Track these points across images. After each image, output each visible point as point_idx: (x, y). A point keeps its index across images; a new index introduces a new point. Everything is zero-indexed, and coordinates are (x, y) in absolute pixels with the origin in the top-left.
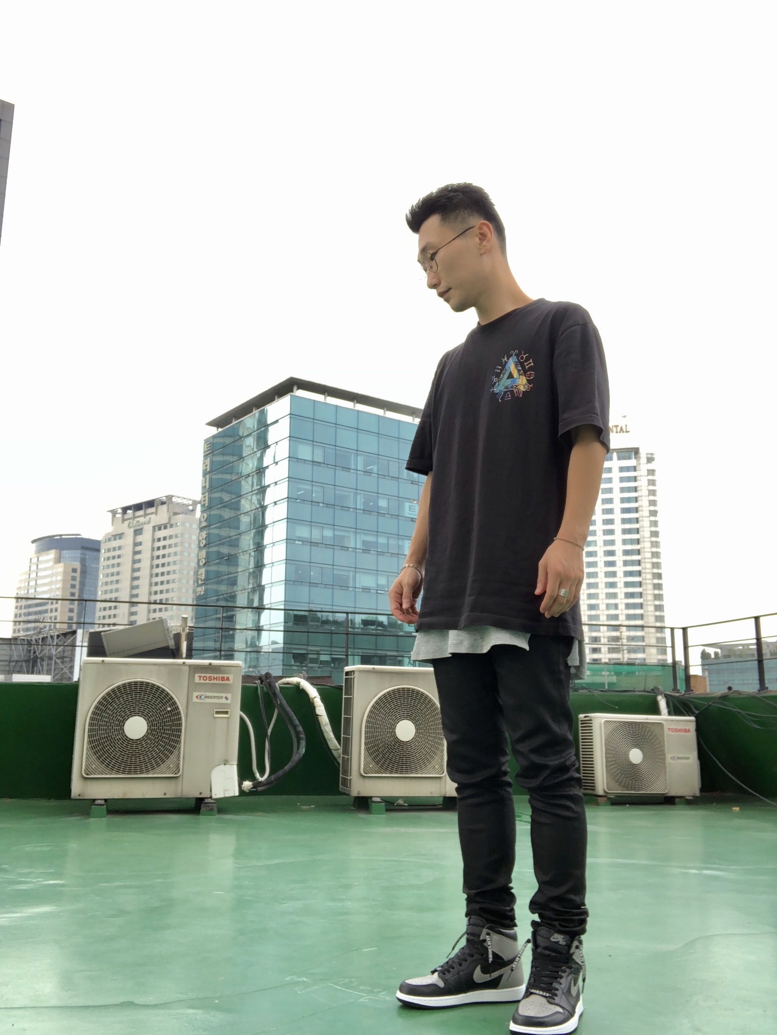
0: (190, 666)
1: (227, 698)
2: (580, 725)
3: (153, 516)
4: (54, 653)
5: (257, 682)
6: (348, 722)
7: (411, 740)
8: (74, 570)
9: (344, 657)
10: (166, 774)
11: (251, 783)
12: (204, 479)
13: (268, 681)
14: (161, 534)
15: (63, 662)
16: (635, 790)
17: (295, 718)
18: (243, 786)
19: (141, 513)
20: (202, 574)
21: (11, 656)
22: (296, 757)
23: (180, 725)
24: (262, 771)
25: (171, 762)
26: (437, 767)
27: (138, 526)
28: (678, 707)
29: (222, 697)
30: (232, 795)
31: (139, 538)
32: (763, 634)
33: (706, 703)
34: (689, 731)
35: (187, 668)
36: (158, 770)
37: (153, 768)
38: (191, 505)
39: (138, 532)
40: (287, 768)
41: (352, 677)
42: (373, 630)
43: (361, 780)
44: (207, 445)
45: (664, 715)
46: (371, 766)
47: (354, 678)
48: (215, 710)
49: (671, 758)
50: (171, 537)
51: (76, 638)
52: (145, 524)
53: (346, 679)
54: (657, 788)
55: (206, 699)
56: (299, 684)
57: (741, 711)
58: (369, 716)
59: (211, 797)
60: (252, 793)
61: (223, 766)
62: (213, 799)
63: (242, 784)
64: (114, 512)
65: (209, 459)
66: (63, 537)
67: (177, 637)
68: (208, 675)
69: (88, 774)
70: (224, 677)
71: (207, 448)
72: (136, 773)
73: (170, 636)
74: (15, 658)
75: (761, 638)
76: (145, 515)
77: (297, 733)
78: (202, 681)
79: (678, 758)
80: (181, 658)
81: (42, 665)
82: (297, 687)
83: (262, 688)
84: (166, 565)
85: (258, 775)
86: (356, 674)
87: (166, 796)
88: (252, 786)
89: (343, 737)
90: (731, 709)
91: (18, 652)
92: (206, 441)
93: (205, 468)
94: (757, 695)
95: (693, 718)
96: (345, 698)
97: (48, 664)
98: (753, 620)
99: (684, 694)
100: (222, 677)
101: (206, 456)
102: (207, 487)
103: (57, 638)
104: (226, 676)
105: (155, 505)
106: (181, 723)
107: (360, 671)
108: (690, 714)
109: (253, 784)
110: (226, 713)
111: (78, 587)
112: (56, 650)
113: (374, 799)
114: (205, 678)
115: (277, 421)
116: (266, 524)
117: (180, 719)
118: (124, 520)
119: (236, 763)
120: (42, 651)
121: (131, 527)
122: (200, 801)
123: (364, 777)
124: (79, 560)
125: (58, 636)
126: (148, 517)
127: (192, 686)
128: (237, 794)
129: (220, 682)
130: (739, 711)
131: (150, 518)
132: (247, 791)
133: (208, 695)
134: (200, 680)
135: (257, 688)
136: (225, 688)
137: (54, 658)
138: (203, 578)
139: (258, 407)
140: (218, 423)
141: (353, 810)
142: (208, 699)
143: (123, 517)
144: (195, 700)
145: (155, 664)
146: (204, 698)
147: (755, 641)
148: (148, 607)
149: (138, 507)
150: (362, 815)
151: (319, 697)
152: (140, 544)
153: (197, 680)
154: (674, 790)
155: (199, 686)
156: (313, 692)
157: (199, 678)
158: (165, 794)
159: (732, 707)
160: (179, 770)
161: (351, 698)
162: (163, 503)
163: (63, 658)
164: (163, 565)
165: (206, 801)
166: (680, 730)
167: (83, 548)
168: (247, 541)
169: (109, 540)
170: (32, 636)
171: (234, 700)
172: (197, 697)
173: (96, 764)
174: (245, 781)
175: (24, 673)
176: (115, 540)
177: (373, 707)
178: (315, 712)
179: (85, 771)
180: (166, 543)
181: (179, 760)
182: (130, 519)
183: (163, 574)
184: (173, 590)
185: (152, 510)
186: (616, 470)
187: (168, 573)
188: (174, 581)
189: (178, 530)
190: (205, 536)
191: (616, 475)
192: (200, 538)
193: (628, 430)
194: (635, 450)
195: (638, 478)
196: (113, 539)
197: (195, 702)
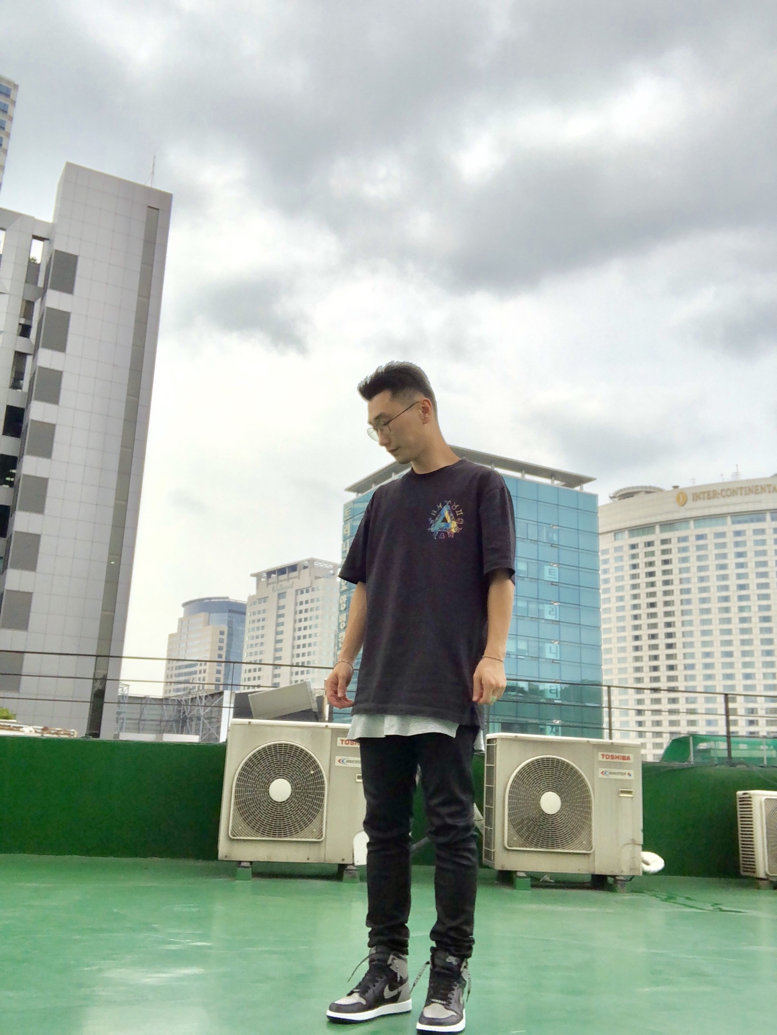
0: (332, 729)
2: (738, 803)
3: (296, 580)
4: (202, 714)
6: (491, 791)
7: (557, 813)
8: (222, 633)
10: (309, 838)
12: (345, 543)
14: (303, 597)
15: (210, 723)
19: (284, 577)
21: (162, 715)
23: (323, 789)
25: (313, 826)
26: (584, 842)
27: (281, 590)
31: (282, 602)
35: (329, 732)
36: (302, 833)
37: (297, 832)
38: (332, 569)
39: (281, 596)
41: (495, 744)
42: (514, 696)
43: (505, 854)
44: (347, 510)
46: (514, 838)
47: (496, 746)
50: (312, 601)
51: (222, 699)
52: (288, 588)
53: (488, 746)
55: (347, 763)
58: (512, 786)
59: (353, 864)
62: (356, 866)
64: (258, 576)
65: (349, 522)
66: (212, 600)
67: (320, 700)
69: (234, 836)
71: (347, 513)
72: (280, 836)
73: (313, 699)
74: (167, 718)
76: (289, 579)
78: (344, 745)
80: (324, 721)
81: (191, 725)
84: (308, 628)
86: (498, 742)
87: (309, 861)
89: (486, 808)
91: (169, 712)
92: (346, 506)
93: (345, 533)
96: (487, 766)
97: (196, 725)
101: (346, 521)
103: (205, 699)
105: (298, 569)
106: (324, 787)
107: (503, 739)
111: (225, 649)
112: (204, 711)
113: (519, 874)
114: (347, 743)
117: (323, 783)
118: (268, 584)
120: (190, 712)
121: (275, 591)
122: (342, 867)
123: (507, 849)
124: (226, 622)
125: (206, 697)
126: (291, 581)
127: (335, 750)
131: (293, 582)
133: (350, 760)
134: (342, 743)
137: (202, 718)
140: (357, 488)
141: (497, 884)
142: (350, 763)
143: (268, 581)
144: (337, 764)
145: (299, 727)
146: (347, 762)
148: (291, 669)
149: (282, 571)
150: (507, 890)
152: (283, 607)
153: (339, 744)
155: (340, 751)
157: (341, 741)
158: (308, 859)
160: (322, 835)
161: (493, 767)
162: (305, 567)
163: (210, 718)
164: (305, 628)
165: (349, 867)
167: (230, 611)
170: (182, 696)
172: (339, 761)
173: (242, 826)
175: (174, 733)
176: (260, 603)
177: (517, 776)
179: (231, 833)
180: (308, 606)
181: (322, 825)
182: (274, 583)
183: (305, 637)
184: (315, 653)
185: (295, 574)
186: (769, 531)
187: (310, 636)
188: (315, 644)
189: (320, 594)
190: (345, 599)
191: (770, 537)
192: (341, 602)
196: (257, 602)
197: (337, 766)
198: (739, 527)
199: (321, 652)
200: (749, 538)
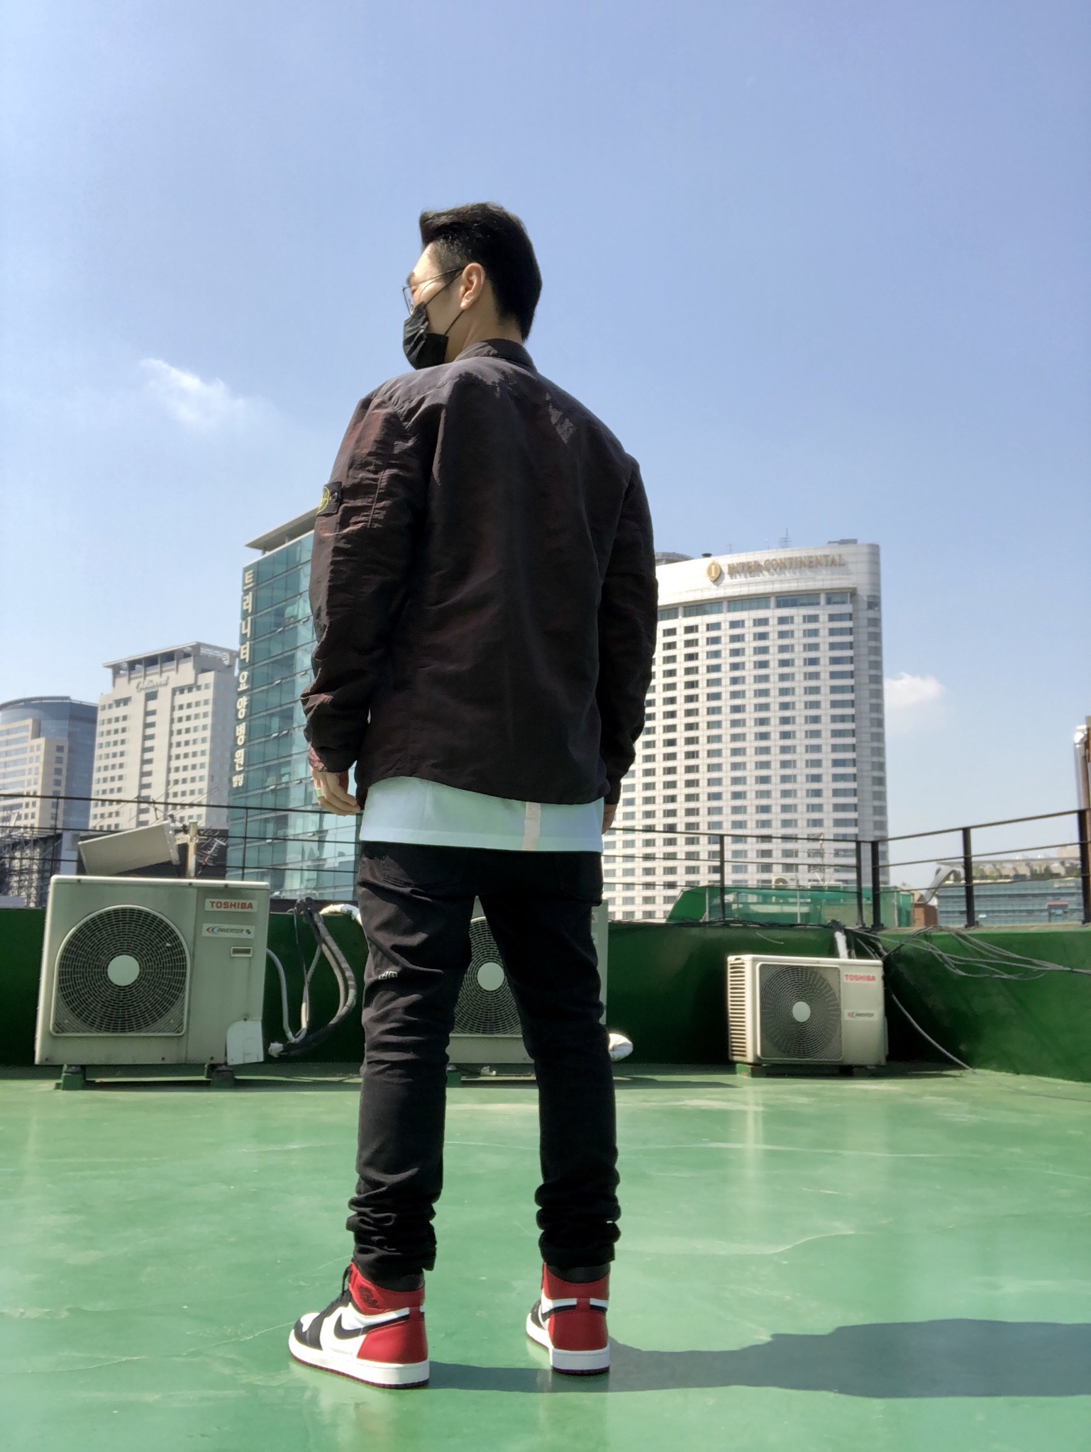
0: (199, 888)
1: (248, 932)
2: (729, 970)
3: (172, 674)
5: (293, 910)
7: (498, 989)
8: (60, 749)
10: (164, 1032)
11: (281, 1045)
12: (244, 623)
13: (308, 909)
14: (181, 699)
16: (798, 1056)
17: (342, 959)
18: (270, 1049)
19: (157, 668)
20: (240, 757)
22: (342, 1010)
23: (184, 967)
24: (296, 1027)
25: (170, 1017)
27: (150, 688)
28: (861, 945)
29: (242, 931)
30: (255, 1060)
31: (152, 705)
32: (974, 851)
34: (873, 979)
35: (195, 891)
36: (154, 1026)
37: (147, 1024)
38: (226, 658)
39: (151, 696)
40: (330, 1024)
44: (249, 574)
45: (844, 957)
48: (233, 948)
49: (849, 1014)
50: (198, 704)
51: (60, 844)
52: (161, 685)
55: (220, 933)
56: (351, 914)
57: (943, 954)
59: (226, 1064)
60: (282, 1058)
61: (242, 1024)
63: (269, 1047)
64: (116, 669)
65: (251, 594)
66: (44, 701)
67: (183, 849)
68: (223, 901)
69: (57, 1032)
70: (245, 904)
71: (249, 579)
72: (124, 1030)
73: (173, 849)
75: (970, 858)
76: (162, 672)
77: (345, 980)
78: (215, 909)
79: (859, 1015)
80: (190, 878)
82: (346, 916)
83: (299, 917)
84: (191, 742)
85: (290, 1035)
87: (167, 1062)
88: (282, 1050)
90: (930, 950)
92: (247, 570)
93: (245, 608)
94: (965, 933)
95: (879, 962)
98: (961, 833)
99: (872, 930)
100: (242, 904)
101: (246, 592)
102: (249, 636)
104: (247, 902)
105: (175, 657)
106: (186, 965)
108: (878, 956)
109: (284, 1047)
110: (248, 951)
111: (64, 772)
114: (219, 905)
117: (184, 959)
118: (130, 679)
119: (261, 1018)
121: (142, 689)
122: (213, 1068)
124: (67, 734)
125: (36, 840)
126: (165, 675)
127: (202, 916)
128: (261, 1059)
129: (240, 910)
130: (940, 953)
131: (168, 678)
132: (276, 1056)
133: (222, 928)
134: (212, 906)
135: (293, 917)
136: (246, 918)
138: (242, 763)
140: (264, 544)
142: (223, 933)
143: (130, 675)
144: (205, 934)
145: (150, 886)
146: (218, 931)
147: (962, 860)
149: (151, 661)
152: (153, 713)
153: (208, 907)
154: (851, 1058)
155: (211, 916)
157: (210, 904)
158: (163, 1059)
159: (933, 949)
160: (182, 1029)
162: (187, 655)
164: (187, 743)
165: (221, 1068)
166: (862, 978)
167: (72, 717)
171: (258, 934)
172: (208, 930)
173: (70, 1018)
174: (273, 1043)
176: (118, 705)
179: (53, 1028)
180: (192, 711)
181: (183, 1014)
182: (140, 677)
183: (186, 756)
184: (201, 778)
185: (173, 665)
186: (824, 618)
187: (194, 754)
188: (202, 766)
189: (209, 694)
190: (245, 703)
191: (824, 625)
192: (239, 707)
193: (842, 563)
194: (851, 591)
195: (854, 630)
196: (114, 706)
197: (204, 937)
198: (785, 612)
199: (212, 778)
200: (798, 627)
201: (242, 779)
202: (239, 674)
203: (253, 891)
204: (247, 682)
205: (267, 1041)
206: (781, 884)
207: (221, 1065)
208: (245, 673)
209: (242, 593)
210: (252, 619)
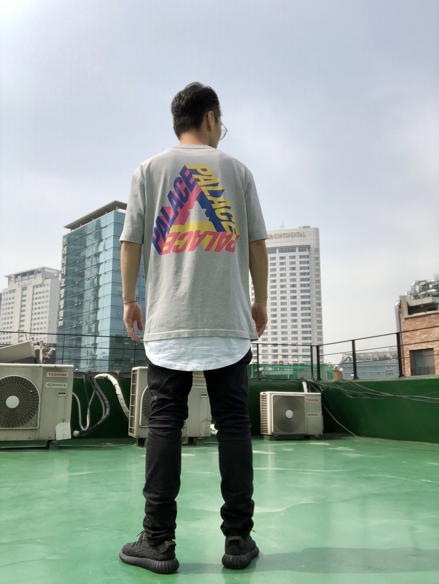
0: (44, 368)
1: (65, 385)
2: (261, 398)
3: (33, 280)
5: (83, 376)
6: (134, 397)
9: (133, 362)
10: (29, 427)
11: (78, 432)
12: (63, 259)
13: (90, 376)
14: (37, 290)
16: (288, 431)
17: (104, 396)
18: (74, 433)
19: (26, 277)
20: (61, 314)
22: (104, 417)
23: (38, 400)
24: (85, 424)
25: (32, 421)
27: (24, 285)
28: (312, 387)
29: (62, 385)
30: (66, 438)
31: (25, 293)
32: (356, 349)
33: (327, 386)
34: (318, 400)
35: (42, 369)
36: (25, 425)
37: (22, 424)
38: (56, 273)
39: (24, 289)
40: (98, 423)
41: (136, 373)
43: (140, 430)
44: (65, 239)
45: (306, 392)
46: (145, 421)
47: (137, 374)
48: (58, 392)
49: (308, 415)
50: (44, 292)
52: (28, 284)
53: (133, 374)
54: (301, 431)
56: (107, 377)
57: (344, 390)
58: (144, 395)
59: (55, 440)
60: (79, 437)
61: (62, 423)
62: (58, 441)
63: (73, 432)
64: (9, 277)
65: (66, 247)
67: (38, 351)
68: (54, 373)
70: (63, 374)
71: (65, 241)
72: (13, 427)
73: (33, 352)
75: (355, 351)
76: (29, 279)
77: (105, 404)
78: (51, 376)
79: (312, 415)
80: (40, 363)
82: (106, 379)
83: (86, 380)
84: (41, 308)
85: (82, 427)
86: (138, 372)
87: (30, 439)
88: (79, 434)
89: (131, 406)
90: (340, 389)
92: (64, 237)
93: (64, 253)
94: (353, 382)
95: (320, 394)
96: (132, 385)
98: (351, 342)
99: (317, 381)
100: (62, 374)
101: (64, 246)
102: (65, 264)
104: (64, 373)
105: (34, 273)
107: (140, 370)
108: (319, 391)
109: (79, 433)
110: (64, 393)
114: (52, 375)
115: (106, 226)
116: (100, 285)
117: (38, 397)
118: (15, 282)
119: (70, 421)
121: (20, 286)
122: (50, 442)
123: (142, 427)
126: (30, 280)
127: (45, 379)
128: (70, 438)
129: (61, 376)
130: (344, 389)
131: (31, 281)
132: (77, 437)
133: (54, 384)
134: (50, 375)
135: (83, 379)
136: (64, 380)
138: (62, 316)
139: (95, 218)
140: (71, 227)
141: (135, 446)
142: (54, 386)
143: (15, 280)
144: (47, 386)
145: (24, 367)
146: (52, 385)
147: (352, 353)
149: (24, 274)
151: (118, 384)
152: (25, 296)
153: (48, 375)
154: (310, 432)
155: (49, 379)
156: (114, 381)
157: (49, 374)
158: (29, 438)
159: (341, 388)
160: (37, 425)
161: (135, 385)
162: (39, 272)
164: (39, 308)
165: (53, 442)
166: (313, 400)
168: (88, 295)
169: (7, 293)
171: (69, 386)
172: (48, 385)
174: (75, 431)
176: (10, 293)
178: (116, 392)
180: (41, 295)
181: (37, 420)
182: (19, 281)
183: (39, 313)
184: (45, 323)
185: (33, 276)
186: (297, 257)
187: (42, 313)
188: (46, 317)
189: (48, 288)
190: (64, 292)
191: (297, 260)
192: (61, 293)
193: (304, 235)
194: (308, 246)
195: (309, 262)
196: (9, 293)
197: (46, 388)
198: (283, 255)
199: (50, 322)
200: (288, 260)
201: (62, 322)
202: (61, 280)
203: (67, 369)
204: (64, 283)
205: (73, 430)
206: (281, 363)
207: (53, 440)
208: (64, 280)
209: (62, 247)
210: (66, 258)
